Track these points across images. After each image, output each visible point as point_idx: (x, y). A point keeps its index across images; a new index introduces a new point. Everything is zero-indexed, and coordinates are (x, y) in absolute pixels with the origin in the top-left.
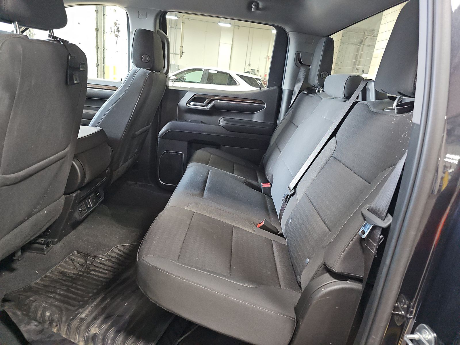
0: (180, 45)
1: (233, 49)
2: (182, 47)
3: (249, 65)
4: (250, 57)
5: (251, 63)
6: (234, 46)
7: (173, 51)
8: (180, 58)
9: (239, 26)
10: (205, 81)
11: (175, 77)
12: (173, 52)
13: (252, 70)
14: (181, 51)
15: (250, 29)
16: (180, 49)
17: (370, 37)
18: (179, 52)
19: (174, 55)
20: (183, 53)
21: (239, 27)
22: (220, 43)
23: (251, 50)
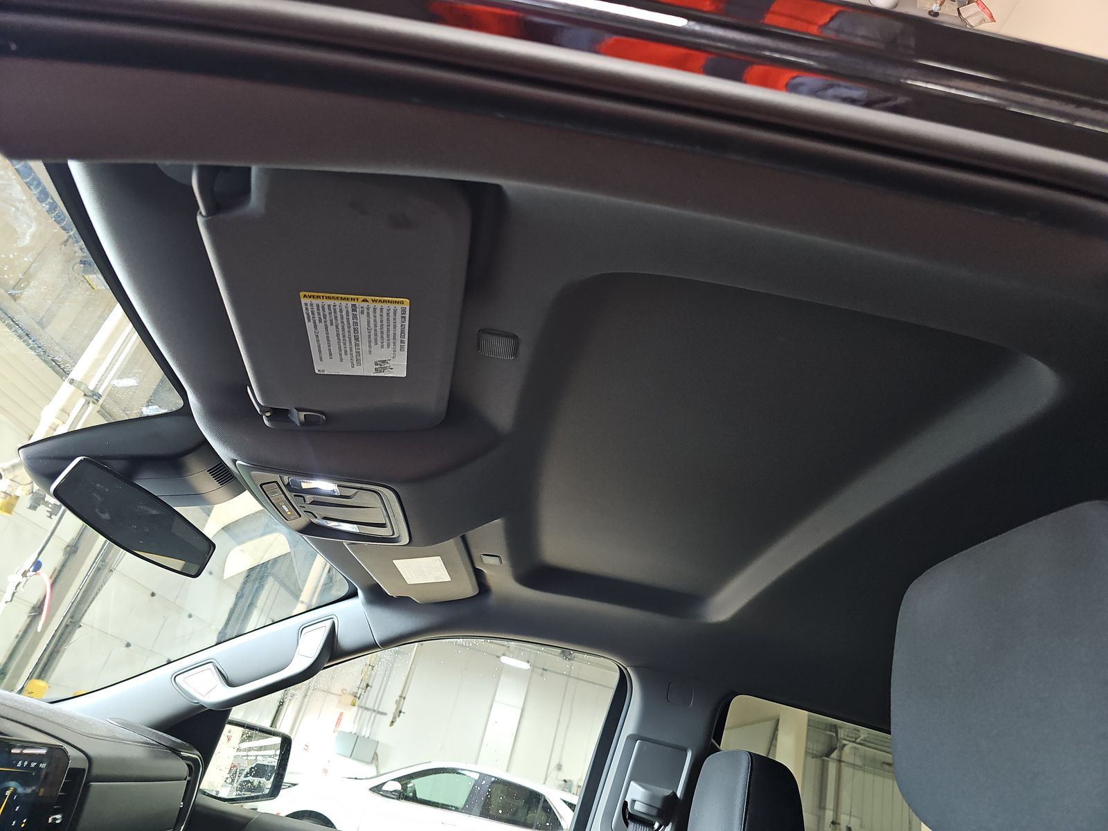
0: (399, 694)
1: (524, 722)
2: (402, 697)
3: (559, 767)
4: (563, 746)
5: (564, 764)
6: (526, 714)
7: (372, 704)
8: (391, 725)
9: (546, 670)
10: (477, 810)
11: (398, 786)
12: (374, 706)
13: (565, 781)
14: (398, 707)
15: (568, 681)
16: (398, 703)
17: (852, 744)
18: (390, 708)
19: (373, 714)
20: (401, 714)
21: (544, 672)
22: (493, 700)
23: (567, 730)
